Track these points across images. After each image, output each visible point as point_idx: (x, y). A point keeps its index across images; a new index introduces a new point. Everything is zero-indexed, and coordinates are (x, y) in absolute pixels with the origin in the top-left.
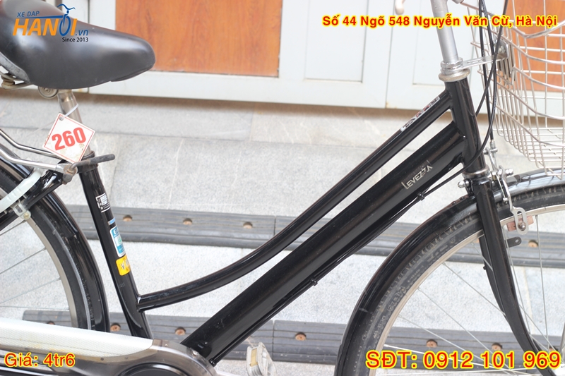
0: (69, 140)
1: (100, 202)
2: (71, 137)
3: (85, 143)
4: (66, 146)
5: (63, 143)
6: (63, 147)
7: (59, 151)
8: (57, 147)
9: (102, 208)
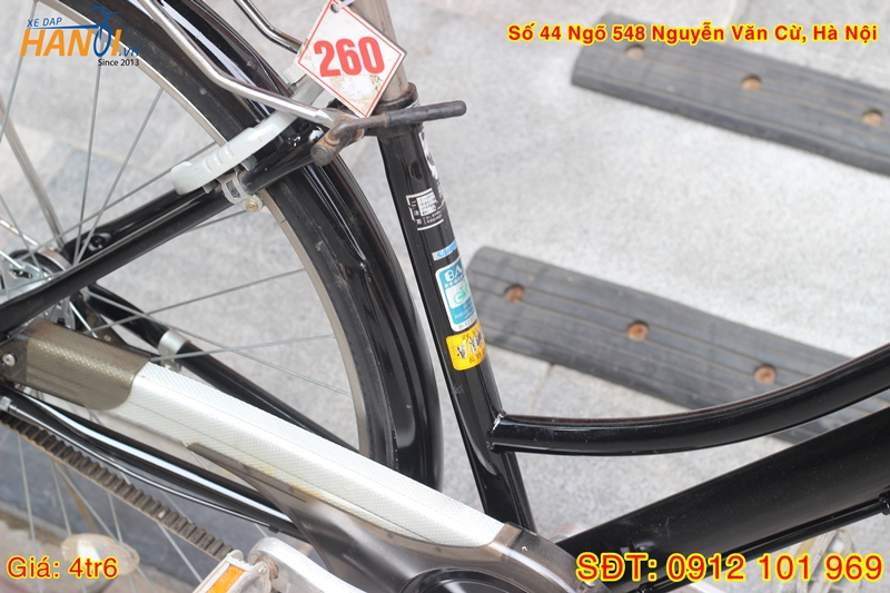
0: (349, 59)
1: (417, 208)
2: (353, 54)
3: (383, 75)
4: (342, 72)
5: (335, 64)
6: (336, 73)
7: (327, 80)
8: (325, 71)
9: (419, 221)
